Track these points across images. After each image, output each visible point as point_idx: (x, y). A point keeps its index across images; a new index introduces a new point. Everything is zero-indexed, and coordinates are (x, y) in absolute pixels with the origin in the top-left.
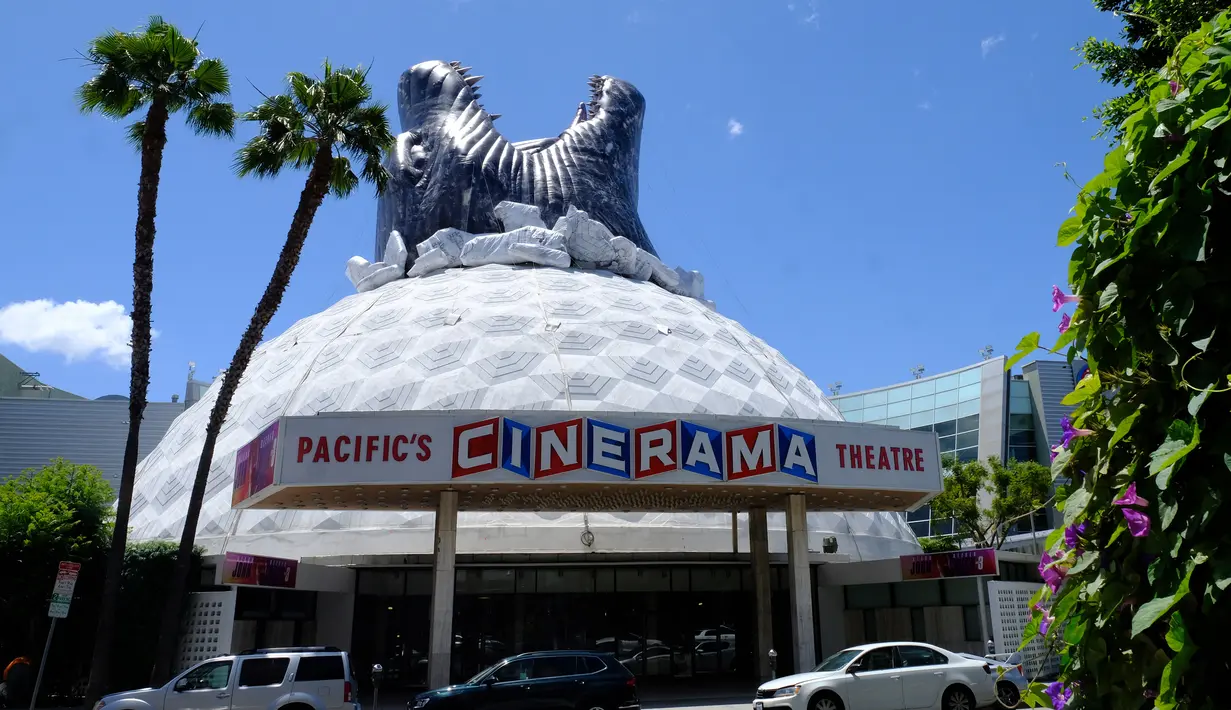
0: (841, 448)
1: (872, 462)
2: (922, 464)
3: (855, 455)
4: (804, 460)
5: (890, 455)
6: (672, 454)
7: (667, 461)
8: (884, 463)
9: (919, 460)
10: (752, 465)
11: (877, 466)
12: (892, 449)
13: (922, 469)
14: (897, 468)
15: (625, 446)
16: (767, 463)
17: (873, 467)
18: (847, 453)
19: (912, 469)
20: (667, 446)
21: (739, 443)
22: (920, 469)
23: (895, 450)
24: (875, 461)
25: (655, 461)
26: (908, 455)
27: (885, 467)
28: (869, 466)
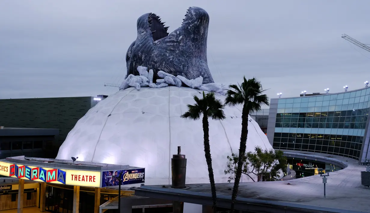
0: (72, 175)
1: (80, 179)
2: (95, 180)
3: (76, 178)
4: (62, 178)
5: (85, 178)
6: (37, 175)
7: (36, 177)
8: (83, 180)
9: (94, 179)
10: (51, 179)
11: (81, 180)
13: (95, 181)
14: (87, 181)
15: (30, 172)
16: (54, 178)
18: (74, 177)
19: (92, 181)
20: (36, 173)
21: (49, 173)
23: (87, 176)
24: (81, 179)
25: (34, 176)
26: (91, 178)
27: (83, 181)
28: (79, 180)
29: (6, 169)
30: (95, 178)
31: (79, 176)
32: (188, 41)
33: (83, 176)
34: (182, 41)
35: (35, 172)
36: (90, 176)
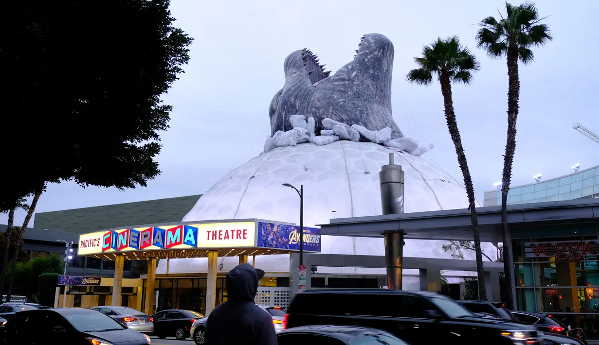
0: (209, 232)
2: (246, 236)
3: (214, 235)
4: (192, 239)
5: (230, 234)
6: (150, 240)
7: (148, 242)
8: (227, 237)
9: (244, 234)
10: (173, 242)
12: (231, 231)
13: (246, 238)
14: (232, 238)
15: (138, 238)
16: (178, 241)
17: (221, 239)
18: (211, 234)
19: (240, 238)
20: (149, 237)
21: (170, 233)
22: (244, 238)
23: (233, 231)
24: (222, 237)
25: (145, 242)
26: (239, 232)
27: (227, 239)
28: (220, 239)
29: (96, 243)
30: (246, 232)
31: (220, 231)
32: (365, 78)
33: (227, 232)
34: (357, 79)
35: (146, 236)
36: (238, 231)
